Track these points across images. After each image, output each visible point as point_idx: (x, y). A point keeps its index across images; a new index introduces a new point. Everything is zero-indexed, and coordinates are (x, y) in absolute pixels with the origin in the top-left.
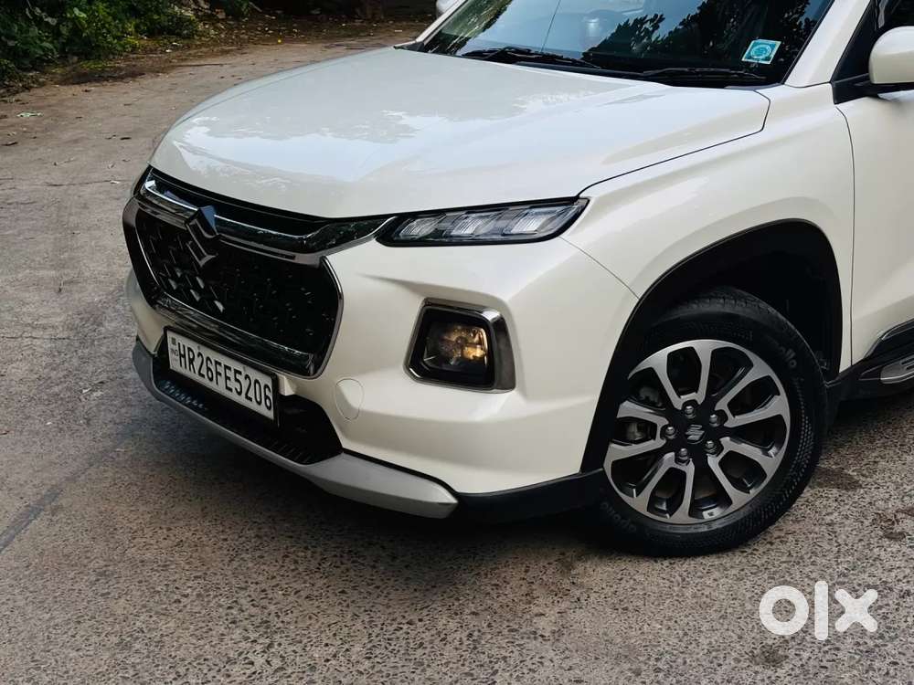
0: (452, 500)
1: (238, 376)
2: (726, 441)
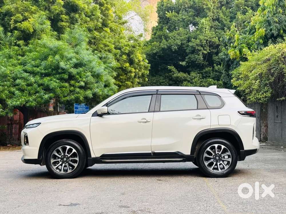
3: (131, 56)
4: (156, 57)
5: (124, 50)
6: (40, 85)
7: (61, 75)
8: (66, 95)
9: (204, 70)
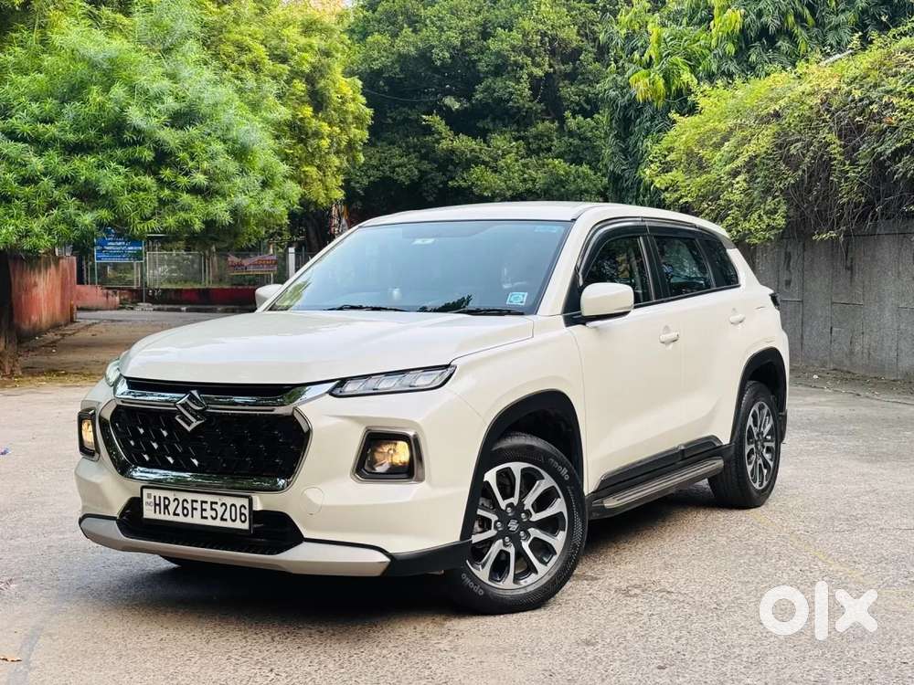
0: (386, 559)
1: (214, 506)
2: (531, 530)
3: (318, 83)
4: (381, 83)
5: (298, 63)
6: (61, 181)
7: (131, 150)
8: (148, 212)
9: (533, 130)
